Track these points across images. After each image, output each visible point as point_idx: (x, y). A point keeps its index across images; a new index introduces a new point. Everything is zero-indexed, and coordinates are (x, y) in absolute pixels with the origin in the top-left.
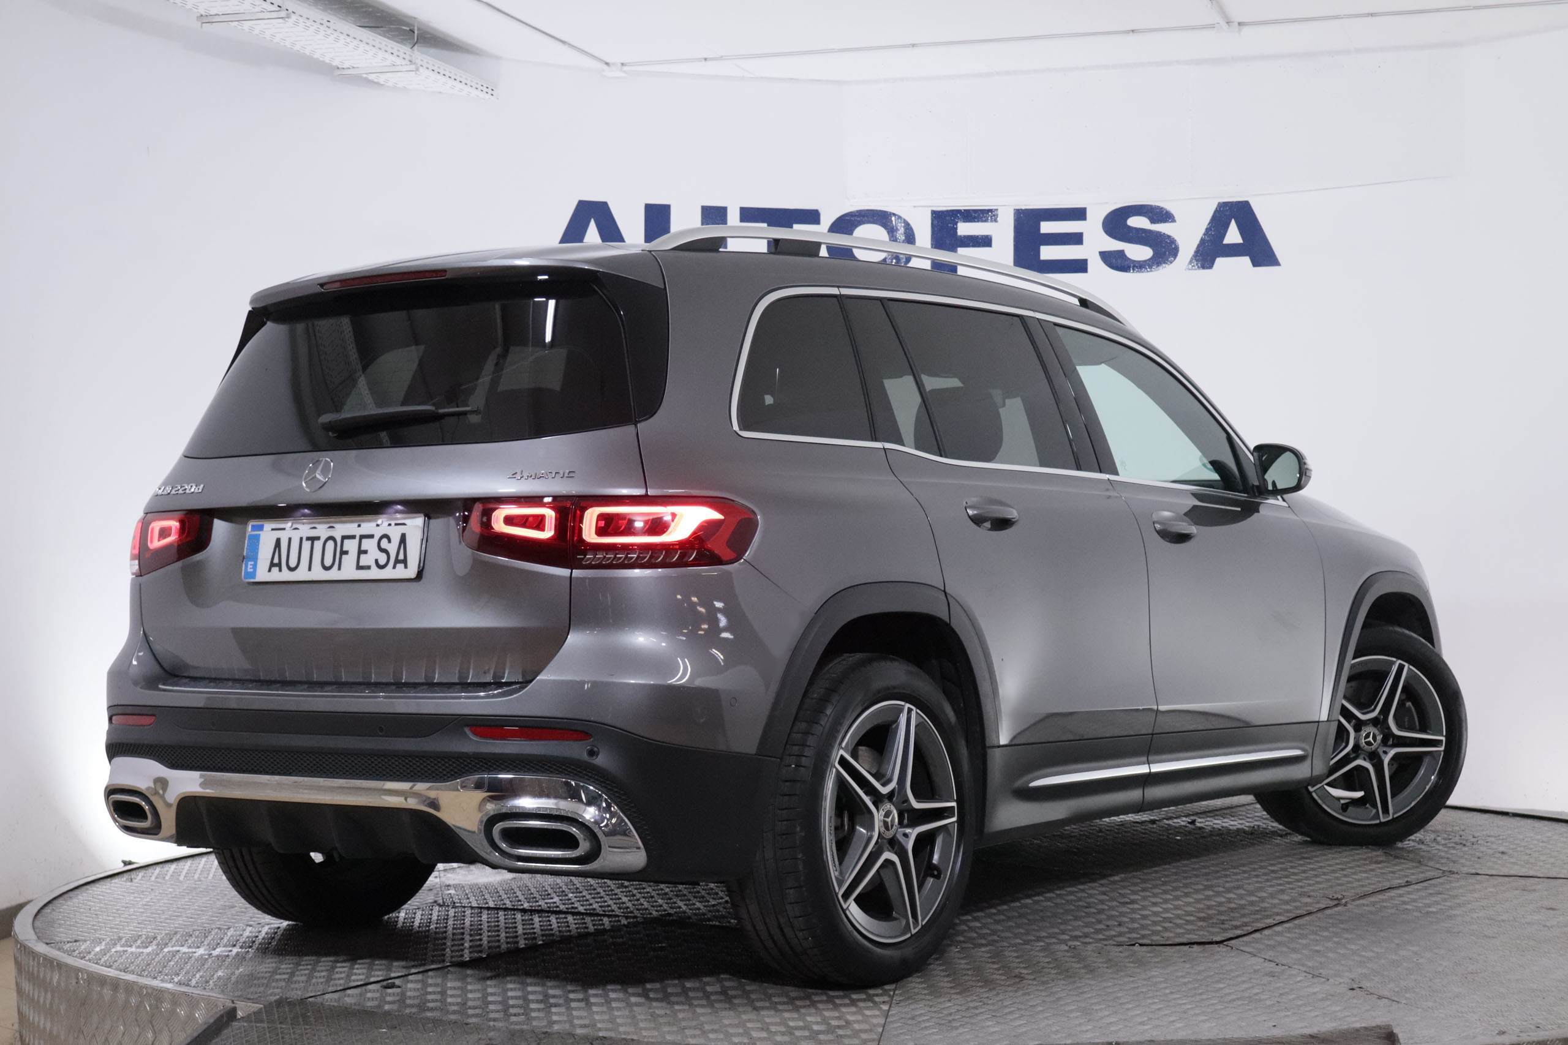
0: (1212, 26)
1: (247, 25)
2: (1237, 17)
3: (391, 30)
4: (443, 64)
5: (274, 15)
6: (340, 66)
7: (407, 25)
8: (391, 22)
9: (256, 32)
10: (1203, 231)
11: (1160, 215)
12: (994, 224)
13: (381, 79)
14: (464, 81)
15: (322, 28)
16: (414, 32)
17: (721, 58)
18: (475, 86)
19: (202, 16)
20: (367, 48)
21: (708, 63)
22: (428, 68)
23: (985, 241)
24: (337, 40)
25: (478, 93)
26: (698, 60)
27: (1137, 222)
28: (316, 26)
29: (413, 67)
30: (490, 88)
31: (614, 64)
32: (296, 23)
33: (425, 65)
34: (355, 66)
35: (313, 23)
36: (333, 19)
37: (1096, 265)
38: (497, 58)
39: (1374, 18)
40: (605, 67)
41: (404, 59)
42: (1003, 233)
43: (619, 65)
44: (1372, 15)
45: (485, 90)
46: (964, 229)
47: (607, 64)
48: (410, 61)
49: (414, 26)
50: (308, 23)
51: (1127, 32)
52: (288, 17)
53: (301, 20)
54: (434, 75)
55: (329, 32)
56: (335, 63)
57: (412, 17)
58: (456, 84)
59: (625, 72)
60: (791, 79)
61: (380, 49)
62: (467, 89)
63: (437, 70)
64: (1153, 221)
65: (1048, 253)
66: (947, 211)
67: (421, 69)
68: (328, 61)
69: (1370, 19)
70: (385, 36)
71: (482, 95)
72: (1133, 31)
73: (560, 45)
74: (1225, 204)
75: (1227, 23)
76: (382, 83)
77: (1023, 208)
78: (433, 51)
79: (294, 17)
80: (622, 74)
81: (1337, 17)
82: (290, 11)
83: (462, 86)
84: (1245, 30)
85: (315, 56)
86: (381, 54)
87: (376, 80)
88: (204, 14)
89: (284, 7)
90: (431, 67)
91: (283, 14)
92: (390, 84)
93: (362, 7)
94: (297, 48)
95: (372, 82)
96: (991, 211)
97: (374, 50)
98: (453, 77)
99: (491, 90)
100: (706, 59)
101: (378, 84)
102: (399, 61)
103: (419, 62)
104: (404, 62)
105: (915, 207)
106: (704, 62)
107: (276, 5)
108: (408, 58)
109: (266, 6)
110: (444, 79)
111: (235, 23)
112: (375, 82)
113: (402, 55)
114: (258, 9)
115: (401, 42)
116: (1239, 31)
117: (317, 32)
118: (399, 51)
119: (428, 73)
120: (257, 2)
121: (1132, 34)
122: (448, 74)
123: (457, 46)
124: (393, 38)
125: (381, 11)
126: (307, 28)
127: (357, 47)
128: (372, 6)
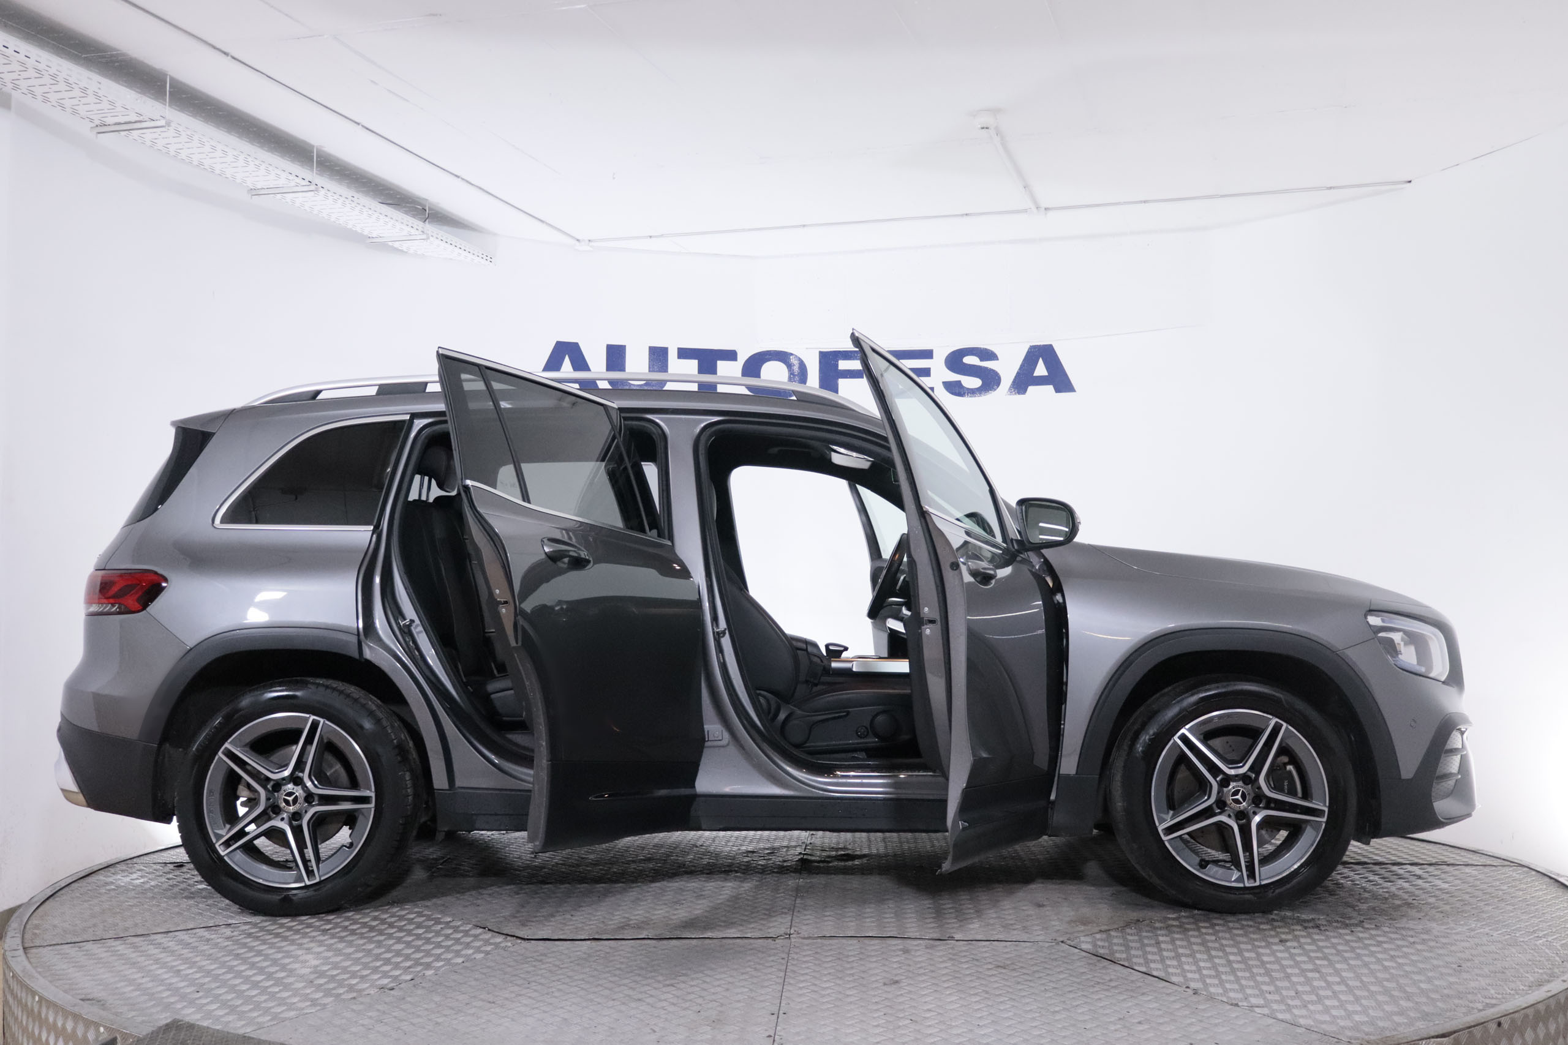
0: (1025, 211)
1: (288, 197)
2: (1044, 205)
3: (405, 207)
4: (451, 236)
5: (306, 188)
6: (370, 236)
7: (420, 204)
8: (408, 202)
9: (297, 204)
13: (404, 246)
14: (467, 250)
15: (347, 202)
16: (425, 210)
17: (662, 236)
18: (476, 254)
19: (250, 189)
21: (652, 239)
22: (437, 238)
24: (361, 212)
25: (479, 259)
26: (646, 237)
28: (342, 199)
29: (424, 237)
30: (489, 256)
31: (584, 241)
32: (326, 197)
33: (435, 235)
34: (380, 235)
35: (339, 197)
36: (356, 195)
38: (495, 234)
39: (1146, 204)
40: (577, 242)
41: (417, 229)
43: (587, 242)
44: (1145, 202)
45: (485, 258)
47: (578, 240)
48: (423, 232)
49: (425, 206)
50: (336, 197)
51: (962, 215)
52: (317, 190)
53: (329, 194)
54: (443, 244)
55: (353, 205)
56: (366, 233)
57: (424, 199)
58: (461, 252)
59: (591, 247)
61: (397, 221)
62: (470, 256)
63: (445, 240)
67: (431, 238)
68: (359, 231)
70: (401, 212)
71: (483, 261)
72: (966, 215)
73: (540, 223)
75: (1037, 208)
76: (405, 250)
78: (445, 228)
79: (322, 192)
80: (589, 248)
81: (1118, 204)
82: (319, 185)
83: (466, 253)
84: (1050, 214)
86: (398, 225)
87: (399, 248)
88: (251, 187)
89: (314, 182)
90: (440, 238)
91: (313, 187)
92: (411, 251)
94: (332, 219)
95: (397, 249)
98: (458, 246)
99: (490, 259)
100: (651, 237)
101: (402, 251)
102: (413, 231)
103: (430, 234)
104: (417, 232)
106: (650, 239)
107: (307, 180)
108: (420, 229)
109: (299, 180)
110: (452, 247)
111: (279, 196)
112: (400, 250)
113: (415, 227)
114: (293, 184)
115: (414, 216)
116: (1046, 214)
117: (344, 204)
118: (413, 223)
119: (438, 242)
120: (291, 177)
121: (965, 217)
122: (454, 244)
123: (463, 224)
124: (406, 213)
125: (399, 193)
126: (335, 201)
127: (378, 219)
128: (392, 189)
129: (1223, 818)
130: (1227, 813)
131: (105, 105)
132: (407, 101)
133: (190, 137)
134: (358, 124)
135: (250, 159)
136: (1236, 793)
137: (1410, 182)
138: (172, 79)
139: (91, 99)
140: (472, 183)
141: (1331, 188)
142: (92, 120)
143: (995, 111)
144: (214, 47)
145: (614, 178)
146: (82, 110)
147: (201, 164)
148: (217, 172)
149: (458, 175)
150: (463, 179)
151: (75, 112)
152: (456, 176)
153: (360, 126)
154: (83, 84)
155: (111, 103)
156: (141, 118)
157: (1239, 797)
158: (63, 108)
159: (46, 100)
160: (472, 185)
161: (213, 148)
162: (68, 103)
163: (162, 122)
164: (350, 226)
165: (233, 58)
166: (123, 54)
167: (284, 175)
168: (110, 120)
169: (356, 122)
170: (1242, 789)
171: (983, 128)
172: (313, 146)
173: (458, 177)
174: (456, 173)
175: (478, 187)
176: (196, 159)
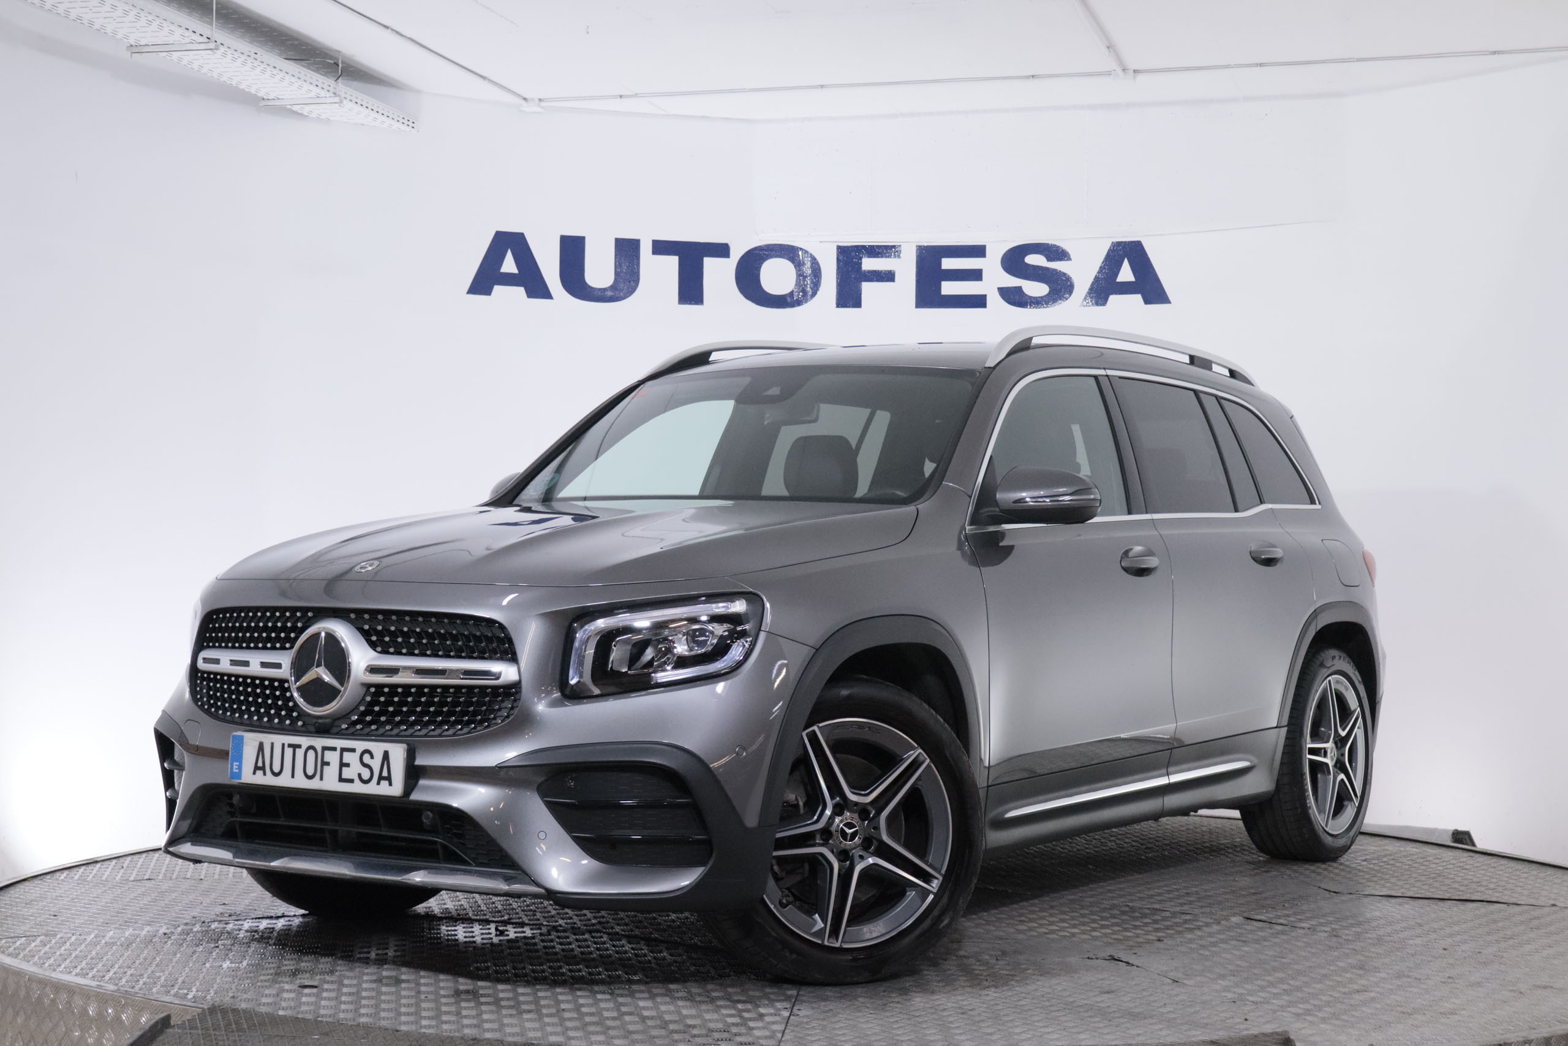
0: (1109, 73)
1: (176, 55)
2: (1133, 65)
3: (315, 63)
4: (366, 97)
5: (203, 46)
6: (265, 97)
7: (331, 58)
8: (315, 55)
9: (184, 62)
10: (1097, 269)
11: (1056, 253)
12: (896, 260)
13: (305, 110)
14: (386, 113)
15: (250, 60)
16: (338, 66)
17: (636, 95)
18: (396, 118)
19: (132, 46)
20: (293, 80)
21: (623, 99)
22: (351, 101)
23: (888, 277)
24: (263, 71)
25: (400, 125)
26: (614, 97)
27: (1035, 260)
28: (243, 57)
29: (337, 99)
30: (411, 121)
31: (533, 100)
32: (224, 55)
33: (349, 97)
34: (279, 97)
35: (241, 55)
36: (260, 51)
37: (995, 300)
38: (418, 92)
40: (523, 102)
41: (328, 91)
42: (906, 268)
43: (537, 101)
44: (1261, 65)
45: (405, 121)
46: (869, 264)
47: (525, 99)
48: (335, 94)
49: (338, 60)
50: (236, 54)
51: (1028, 77)
52: (216, 48)
53: (229, 52)
54: (357, 108)
55: (256, 63)
56: (260, 94)
57: (336, 51)
58: (379, 116)
59: (542, 107)
60: (703, 117)
61: (305, 81)
62: (389, 121)
63: (360, 102)
64: (1049, 259)
65: (949, 288)
66: (852, 247)
67: (345, 102)
68: (253, 92)
69: (1258, 68)
70: (309, 69)
71: (403, 128)
72: (1033, 76)
73: (480, 80)
74: (1119, 244)
75: (1123, 70)
76: (306, 114)
77: (926, 244)
78: (355, 83)
79: (222, 49)
80: (539, 110)
81: (1227, 67)
82: (219, 43)
83: (384, 118)
84: (1140, 77)
85: (241, 87)
86: (306, 86)
87: (300, 111)
88: (133, 44)
89: (213, 39)
90: (355, 100)
91: (212, 45)
92: (314, 115)
93: (287, 40)
94: (224, 79)
95: (296, 113)
96: (894, 247)
97: (300, 82)
98: (376, 109)
99: (412, 124)
100: (621, 96)
101: (301, 115)
102: (323, 93)
103: (343, 95)
104: (328, 95)
105: (821, 242)
106: (619, 99)
107: (205, 36)
108: (331, 89)
109: (196, 37)
110: (367, 111)
111: (165, 54)
112: (299, 114)
113: (320, 85)
114: (187, 40)
115: (317, 71)
116: (1135, 78)
118: (323, 83)
119: (352, 105)
120: (187, 33)
121: (1031, 79)
122: (370, 107)
123: (380, 80)
125: (307, 44)
126: (235, 59)
127: (283, 79)
128: (297, 39)
135: (142, 14)
140: (404, 33)
141: (1494, 53)
145: (588, 33)
147: (79, 18)
148: (97, 26)
149: (388, 25)
150: (392, 30)
152: (385, 26)
160: (404, 36)
164: (242, 87)
167: (181, 31)
173: (386, 27)
174: (385, 24)
175: (409, 38)
176: (73, 14)
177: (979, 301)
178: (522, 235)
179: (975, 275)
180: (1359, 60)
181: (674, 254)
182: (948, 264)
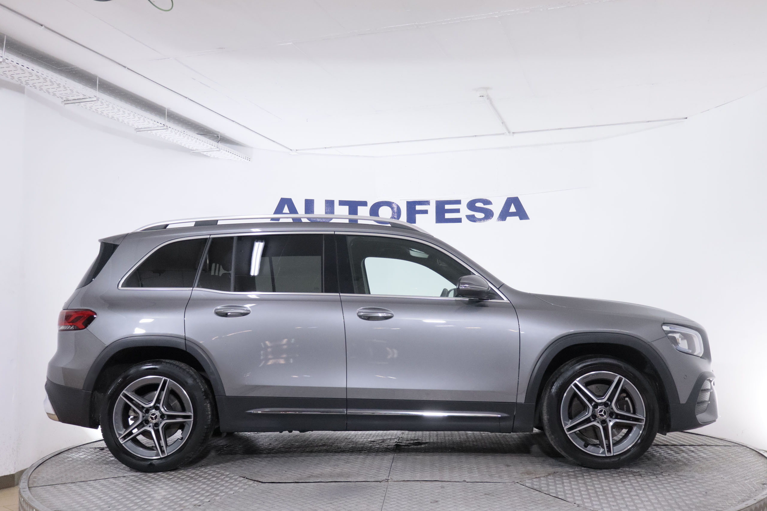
0: (503, 134)
1: (154, 132)
2: (512, 131)
3: (209, 136)
5: (162, 128)
6: (192, 149)
7: (216, 134)
8: (210, 133)
9: (158, 135)
12: (428, 206)
13: (209, 154)
14: (238, 155)
15: (182, 134)
16: (218, 137)
17: (331, 147)
18: (243, 157)
23: (425, 212)
24: (188, 138)
25: (244, 160)
26: (323, 148)
29: (218, 149)
30: (249, 158)
31: (294, 150)
32: (171, 132)
33: (223, 149)
34: (197, 149)
36: (186, 131)
37: (465, 220)
38: (252, 148)
40: (291, 151)
42: (432, 209)
44: (560, 129)
45: (247, 158)
46: (418, 208)
47: (291, 150)
49: (218, 135)
50: (176, 132)
51: (473, 136)
52: (167, 129)
53: (173, 130)
54: (227, 153)
55: (184, 135)
56: (190, 148)
57: (218, 132)
58: (236, 156)
59: (297, 153)
61: (205, 142)
62: (240, 158)
63: (228, 151)
64: (484, 205)
65: (448, 216)
66: (412, 201)
67: (221, 150)
68: (187, 147)
70: (206, 138)
71: (246, 160)
72: (475, 136)
73: (273, 142)
75: (509, 133)
76: (209, 156)
77: (439, 200)
78: (228, 145)
79: (170, 129)
81: (548, 130)
82: (168, 127)
83: (238, 157)
84: (515, 135)
86: (206, 144)
88: (136, 128)
89: (166, 125)
90: (226, 150)
91: (165, 127)
92: (212, 156)
93: (199, 128)
94: (174, 142)
95: (205, 155)
97: (203, 143)
98: (234, 154)
100: (325, 148)
101: (207, 156)
102: (213, 147)
103: (221, 148)
104: (215, 147)
105: (401, 200)
107: (162, 124)
108: (216, 146)
109: (159, 124)
111: (149, 132)
113: (214, 145)
114: (156, 126)
115: (213, 140)
116: (513, 135)
117: (180, 135)
118: (212, 143)
119: (225, 152)
120: (155, 123)
121: (475, 137)
122: (232, 153)
123: (236, 143)
124: (210, 138)
125: (206, 129)
126: (176, 133)
128: (203, 127)
129: (595, 423)
130: (597, 421)
131: (68, 91)
132: (209, 87)
133: (108, 105)
134: (187, 98)
135: (136, 115)
136: (601, 411)
137: (686, 118)
138: (99, 78)
139: (62, 89)
140: (241, 124)
141: (648, 122)
142: (62, 98)
143: (487, 89)
144: (119, 64)
146: (58, 94)
147: (113, 117)
148: (121, 121)
150: (236, 122)
151: (54, 95)
152: (233, 121)
153: (188, 99)
154: (58, 82)
155: (71, 90)
156: (85, 97)
157: (602, 413)
158: (49, 92)
159: (41, 89)
161: (119, 110)
162: (51, 91)
163: (95, 99)
164: (183, 145)
165: (128, 69)
166: (77, 68)
167: (152, 122)
168: (70, 98)
169: (185, 97)
170: (604, 409)
171: (481, 96)
172: (165, 108)
175: (243, 126)
176: (110, 115)
177: (459, 220)
178: (291, 199)
179: (458, 211)
180: (597, 126)
181: (347, 205)
182: (447, 207)
